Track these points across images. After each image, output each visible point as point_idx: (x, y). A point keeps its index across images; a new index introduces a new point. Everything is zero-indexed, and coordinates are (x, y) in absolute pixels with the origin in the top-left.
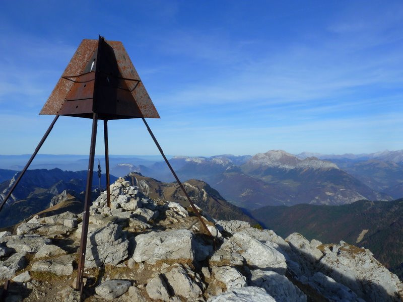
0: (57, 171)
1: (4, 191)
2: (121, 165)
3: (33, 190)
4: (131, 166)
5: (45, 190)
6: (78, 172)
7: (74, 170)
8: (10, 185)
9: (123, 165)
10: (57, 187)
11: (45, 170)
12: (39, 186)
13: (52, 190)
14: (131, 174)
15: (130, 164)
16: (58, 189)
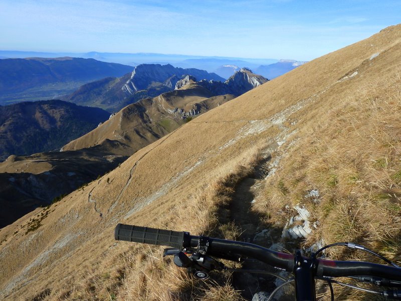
0: (169, 67)
1: (128, 82)
2: (225, 66)
3: (151, 84)
4: (236, 68)
5: (160, 84)
6: (188, 69)
7: (184, 68)
8: (132, 77)
9: (228, 66)
10: (171, 80)
11: (159, 65)
12: (155, 81)
13: (167, 83)
14: (242, 71)
15: (235, 65)
16: (172, 82)
